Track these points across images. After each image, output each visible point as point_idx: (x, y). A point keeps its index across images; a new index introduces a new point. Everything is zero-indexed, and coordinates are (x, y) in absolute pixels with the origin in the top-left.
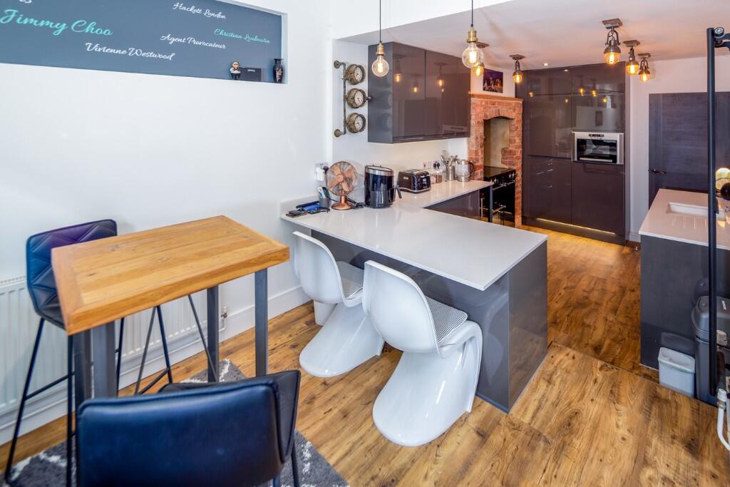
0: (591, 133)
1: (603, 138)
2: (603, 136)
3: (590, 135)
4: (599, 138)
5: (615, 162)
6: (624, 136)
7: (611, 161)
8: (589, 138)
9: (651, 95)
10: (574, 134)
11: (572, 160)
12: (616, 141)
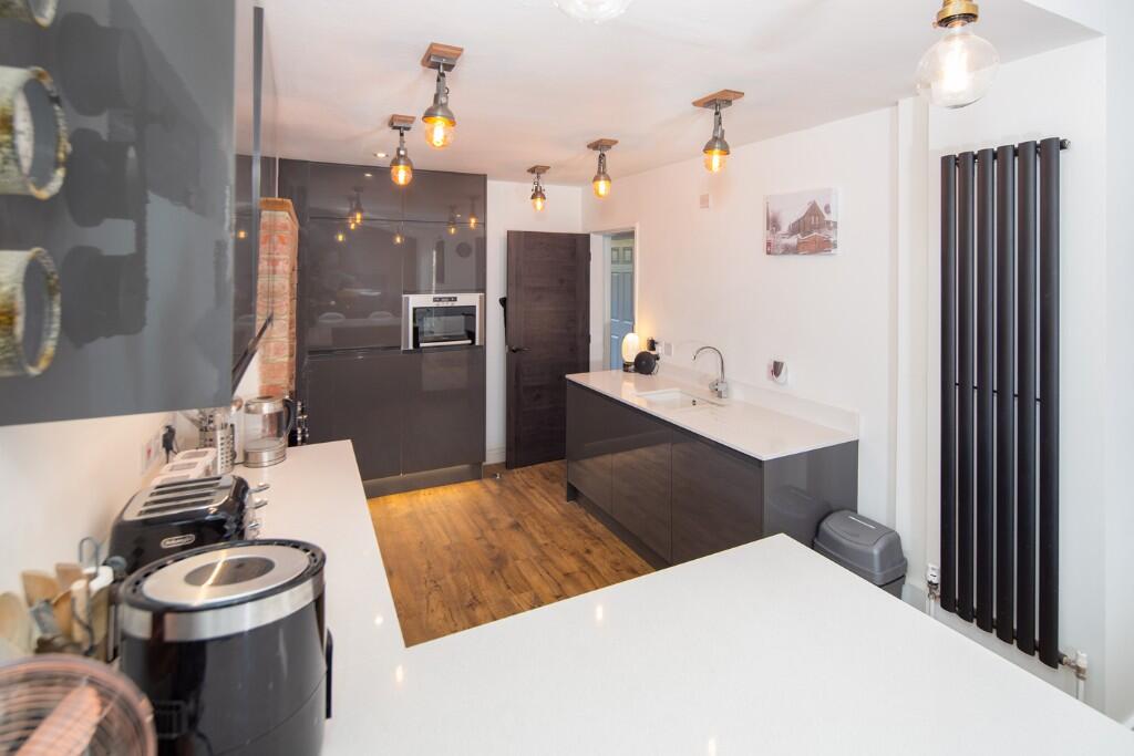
0: (435, 296)
1: (456, 304)
2: (456, 299)
3: (435, 299)
4: (449, 304)
5: (474, 342)
6: (485, 296)
7: (469, 342)
8: (434, 304)
9: (510, 234)
10: (408, 298)
11: (402, 349)
12: (474, 307)
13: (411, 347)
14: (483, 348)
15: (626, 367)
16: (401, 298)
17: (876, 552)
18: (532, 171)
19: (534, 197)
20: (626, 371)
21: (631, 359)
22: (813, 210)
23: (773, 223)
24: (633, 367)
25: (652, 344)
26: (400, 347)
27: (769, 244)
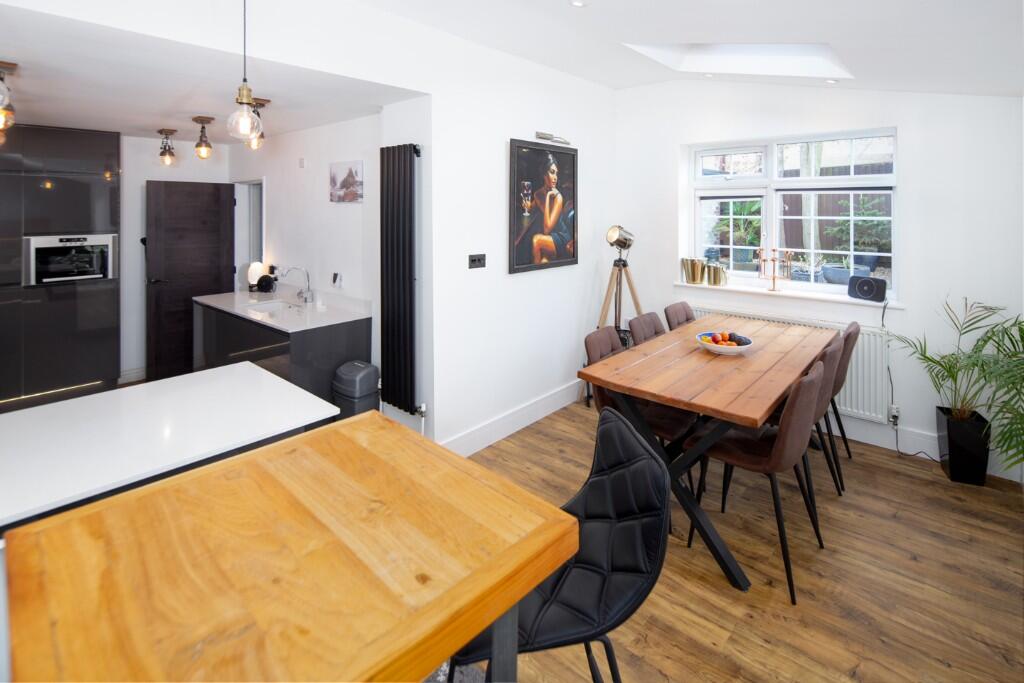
0: (62, 237)
1: (85, 244)
2: (85, 239)
3: (61, 240)
4: (78, 244)
5: (105, 276)
6: (119, 237)
7: (101, 276)
8: (61, 245)
9: (149, 183)
10: (28, 241)
11: (23, 284)
12: (107, 246)
13: (33, 282)
14: (116, 281)
15: (251, 287)
16: (21, 241)
17: (358, 379)
18: (161, 132)
19: (162, 154)
20: (251, 291)
21: (254, 281)
22: (351, 175)
23: (333, 181)
24: (256, 288)
25: (272, 269)
26: (19, 284)
27: (331, 195)
